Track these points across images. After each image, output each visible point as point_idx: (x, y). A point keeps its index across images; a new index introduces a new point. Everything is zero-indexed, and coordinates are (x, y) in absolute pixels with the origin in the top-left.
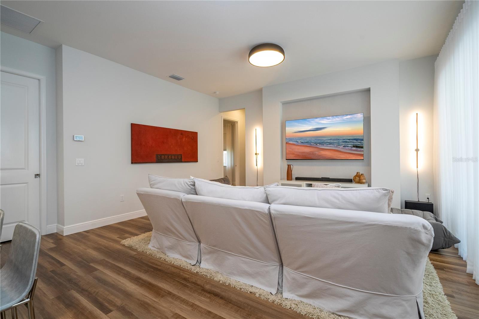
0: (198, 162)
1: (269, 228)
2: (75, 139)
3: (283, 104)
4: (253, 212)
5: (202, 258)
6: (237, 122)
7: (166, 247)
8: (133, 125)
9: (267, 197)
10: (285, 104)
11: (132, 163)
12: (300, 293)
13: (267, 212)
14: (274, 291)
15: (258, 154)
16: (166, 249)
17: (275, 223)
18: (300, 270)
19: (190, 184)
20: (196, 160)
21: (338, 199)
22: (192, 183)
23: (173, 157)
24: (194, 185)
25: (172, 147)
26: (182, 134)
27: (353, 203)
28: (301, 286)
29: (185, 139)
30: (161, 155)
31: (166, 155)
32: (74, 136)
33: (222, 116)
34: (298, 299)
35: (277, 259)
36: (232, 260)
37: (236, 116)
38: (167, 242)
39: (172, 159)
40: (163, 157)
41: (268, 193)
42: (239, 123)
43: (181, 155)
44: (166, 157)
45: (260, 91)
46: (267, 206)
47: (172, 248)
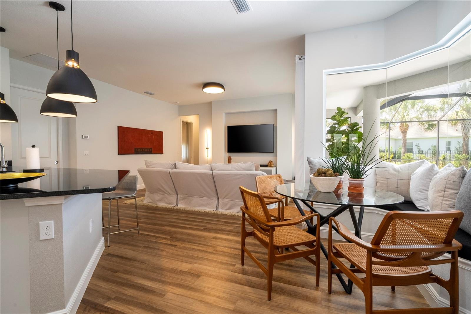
0: (163, 154)
1: (212, 181)
2: (83, 137)
3: (226, 114)
4: (206, 175)
5: (179, 203)
6: (192, 123)
7: (157, 200)
8: (119, 127)
9: (212, 168)
10: (227, 114)
11: (119, 154)
12: (225, 209)
13: (211, 174)
14: (215, 210)
15: (209, 148)
16: (157, 201)
17: (215, 178)
18: (225, 198)
19: (173, 164)
20: (162, 153)
21: (238, 167)
22: (174, 164)
23: (146, 150)
24: (175, 165)
25: (145, 142)
26: (152, 133)
27: (243, 168)
28: (226, 205)
29: (154, 137)
30: (138, 149)
31: (141, 148)
32: (83, 135)
33: (181, 119)
34: (224, 211)
35: (216, 196)
36: (195, 200)
37: (192, 119)
38: (157, 197)
39: (145, 151)
40: (139, 150)
41: (212, 166)
42: (194, 124)
43: (152, 148)
44: (141, 150)
45: (210, 104)
46: (212, 171)
47: (161, 200)
